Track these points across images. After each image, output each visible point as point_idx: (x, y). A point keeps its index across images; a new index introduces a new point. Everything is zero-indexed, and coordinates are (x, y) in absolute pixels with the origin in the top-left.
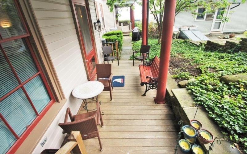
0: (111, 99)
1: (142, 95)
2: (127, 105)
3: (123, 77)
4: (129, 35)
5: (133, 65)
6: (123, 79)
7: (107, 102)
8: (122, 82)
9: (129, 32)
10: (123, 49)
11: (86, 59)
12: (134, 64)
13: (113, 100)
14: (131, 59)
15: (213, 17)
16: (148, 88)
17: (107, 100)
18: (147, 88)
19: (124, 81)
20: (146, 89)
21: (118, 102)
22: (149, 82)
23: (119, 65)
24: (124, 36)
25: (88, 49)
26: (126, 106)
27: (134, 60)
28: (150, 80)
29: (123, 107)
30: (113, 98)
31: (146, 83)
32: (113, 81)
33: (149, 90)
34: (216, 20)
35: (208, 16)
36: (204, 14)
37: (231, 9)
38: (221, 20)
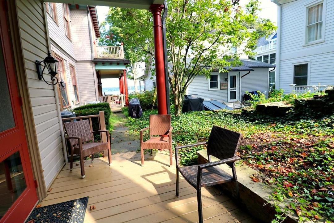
15: (227, 86)
24: (114, 112)
34: (231, 90)
35: (221, 84)
36: (218, 82)
37: (242, 77)
38: (235, 89)
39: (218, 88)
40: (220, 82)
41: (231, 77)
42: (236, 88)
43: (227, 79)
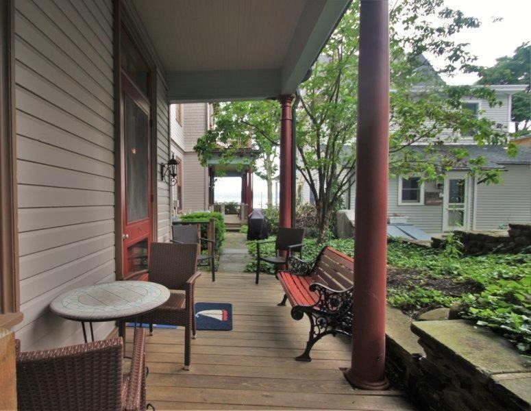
0: (187, 362)
1: (298, 359)
2: (246, 388)
3: (227, 308)
4: (238, 231)
5: (257, 282)
6: (226, 312)
7: (172, 375)
8: (226, 319)
9: (240, 225)
10: (224, 252)
11: (124, 233)
12: (259, 281)
13: (192, 369)
14: (249, 271)
15: (442, 198)
16: (316, 329)
17: (169, 365)
18: (313, 327)
19: (230, 315)
20: (312, 332)
21: (212, 373)
22: (321, 307)
23: (214, 280)
24: (227, 230)
25: (134, 211)
26: (243, 392)
27: (257, 272)
28: (323, 298)
29: (230, 391)
30: (192, 361)
31: (310, 311)
32: (196, 315)
33: (320, 336)
34: (450, 206)
35: (428, 195)
36: (419, 191)
37: (478, 183)
38: (462, 207)
39: (419, 201)
40: (425, 190)
41: (452, 182)
42: (465, 204)
43: (442, 185)
